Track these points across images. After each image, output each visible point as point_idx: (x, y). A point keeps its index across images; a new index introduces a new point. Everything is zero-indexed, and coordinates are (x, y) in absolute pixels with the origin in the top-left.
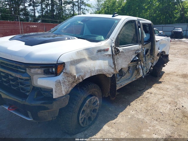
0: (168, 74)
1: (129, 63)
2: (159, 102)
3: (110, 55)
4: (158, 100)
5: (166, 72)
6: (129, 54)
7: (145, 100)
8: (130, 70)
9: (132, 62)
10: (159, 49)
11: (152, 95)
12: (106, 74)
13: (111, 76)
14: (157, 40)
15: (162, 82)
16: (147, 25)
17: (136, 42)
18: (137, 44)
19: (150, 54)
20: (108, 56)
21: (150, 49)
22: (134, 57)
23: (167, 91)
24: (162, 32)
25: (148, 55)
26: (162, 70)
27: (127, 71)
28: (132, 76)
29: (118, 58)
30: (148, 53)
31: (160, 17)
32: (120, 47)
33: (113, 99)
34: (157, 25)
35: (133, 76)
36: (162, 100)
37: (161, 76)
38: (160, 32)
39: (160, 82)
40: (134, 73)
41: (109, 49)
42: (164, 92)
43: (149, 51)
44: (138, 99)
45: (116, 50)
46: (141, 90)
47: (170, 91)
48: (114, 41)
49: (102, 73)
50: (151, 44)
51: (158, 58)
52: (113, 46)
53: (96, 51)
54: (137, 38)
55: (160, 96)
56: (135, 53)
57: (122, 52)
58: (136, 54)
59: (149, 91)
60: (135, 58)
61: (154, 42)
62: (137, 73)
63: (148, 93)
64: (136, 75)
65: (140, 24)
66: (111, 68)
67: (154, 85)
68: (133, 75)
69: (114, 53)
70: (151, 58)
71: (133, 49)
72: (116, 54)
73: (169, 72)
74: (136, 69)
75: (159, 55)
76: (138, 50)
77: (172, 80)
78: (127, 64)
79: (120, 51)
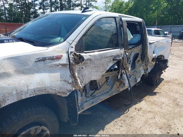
0: (168, 82)
1: (104, 73)
2: (147, 125)
3: (64, 65)
4: (146, 122)
5: (165, 79)
6: (103, 61)
7: (128, 121)
8: (109, 81)
9: (108, 71)
10: (154, 53)
11: (140, 113)
12: (56, 93)
13: (66, 96)
14: (151, 42)
15: (158, 93)
16: (136, 24)
17: (116, 46)
18: (116, 49)
19: (141, 59)
20: (60, 66)
21: (140, 53)
22: (111, 65)
23: (161, 108)
24: (167, 32)
25: (139, 61)
26: (161, 77)
27: (104, 83)
28: (111, 89)
29: (82, 68)
30: (138, 59)
31: (168, 18)
32: (86, 53)
33: (75, 124)
34: (165, 26)
35: (113, 89)
36: (151, 121)
37: (157, 85)
38: (165, 33)
39: (155, 94)
40: (115, 85)
41: (62, 56)
42: (157, 109)
43: (140, 56)
44: (119, 119)
45: (76, 57)
46: (128, 105)
47: (165, 106)
48: (73, 45)
49: (47, 93)
50: (141, 47)
51: (154, 63)
52: (71, 52)
53: (34, 60)
54: (118, 40)
55: (150, 115)
56: (114, 60)
57: (88, 60)
58: (115, 62)
59: (138, 106)
60: (113, 66)
61: (146, 44)
62: (120, 85)
63: (135, 109)
64: (118, 88)
65: (122, 22)
66: (66, 83)
67: (146, 98)
68: (114, 87)
69: (71, 61)
70: (143, 63)
71: (109, 55)
72: (78, 63)
73: (169, 80)
74: (118, 80)
75: (155, 60)
76: (118, 56)
77: (171, 90)
78: (101, 74)
79: (85, 58)
